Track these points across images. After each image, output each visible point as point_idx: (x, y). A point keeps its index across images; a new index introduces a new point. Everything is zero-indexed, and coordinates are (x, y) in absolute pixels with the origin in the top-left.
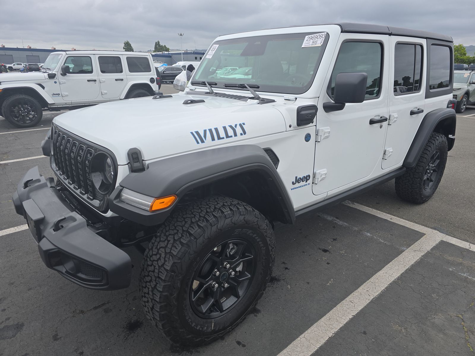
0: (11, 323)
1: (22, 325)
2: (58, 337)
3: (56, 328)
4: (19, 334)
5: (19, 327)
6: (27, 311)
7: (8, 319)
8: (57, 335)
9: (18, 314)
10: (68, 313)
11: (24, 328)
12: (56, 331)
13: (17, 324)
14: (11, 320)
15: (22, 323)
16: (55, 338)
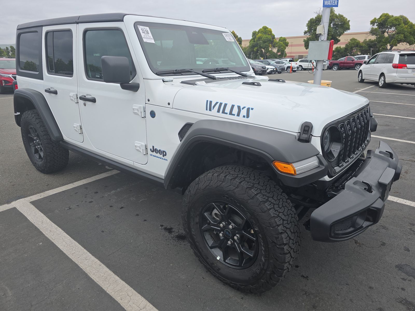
0: (404, 275)
1: (397, 266)
2: (382, 243)
3: (378, 248)
4: (403, 264)
5: (400, 267)
6: (387, 273)
7: (403, 279)
8: (381, 244)
9: (395, 276)
10: (364, 249)
11: (397, 264)
12: (380, 246)
13: (400, 270)
14: (402, 277)
15: (396, 268)
16: (384, 244)
